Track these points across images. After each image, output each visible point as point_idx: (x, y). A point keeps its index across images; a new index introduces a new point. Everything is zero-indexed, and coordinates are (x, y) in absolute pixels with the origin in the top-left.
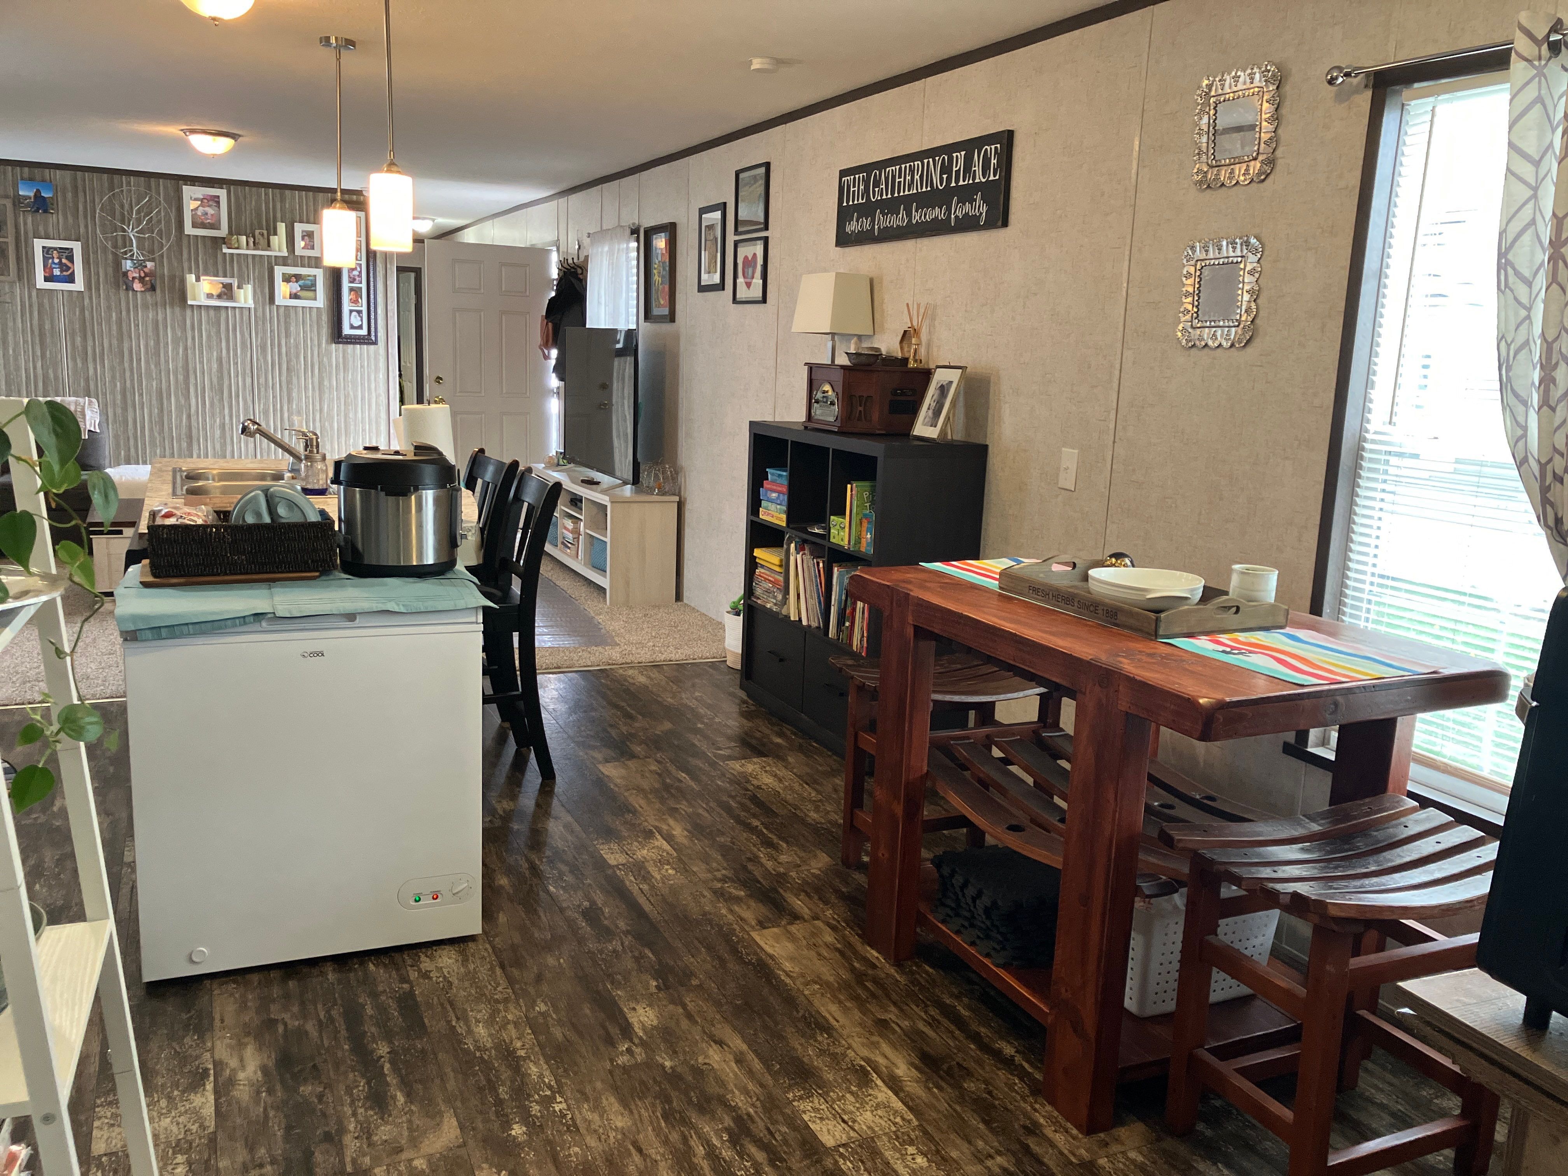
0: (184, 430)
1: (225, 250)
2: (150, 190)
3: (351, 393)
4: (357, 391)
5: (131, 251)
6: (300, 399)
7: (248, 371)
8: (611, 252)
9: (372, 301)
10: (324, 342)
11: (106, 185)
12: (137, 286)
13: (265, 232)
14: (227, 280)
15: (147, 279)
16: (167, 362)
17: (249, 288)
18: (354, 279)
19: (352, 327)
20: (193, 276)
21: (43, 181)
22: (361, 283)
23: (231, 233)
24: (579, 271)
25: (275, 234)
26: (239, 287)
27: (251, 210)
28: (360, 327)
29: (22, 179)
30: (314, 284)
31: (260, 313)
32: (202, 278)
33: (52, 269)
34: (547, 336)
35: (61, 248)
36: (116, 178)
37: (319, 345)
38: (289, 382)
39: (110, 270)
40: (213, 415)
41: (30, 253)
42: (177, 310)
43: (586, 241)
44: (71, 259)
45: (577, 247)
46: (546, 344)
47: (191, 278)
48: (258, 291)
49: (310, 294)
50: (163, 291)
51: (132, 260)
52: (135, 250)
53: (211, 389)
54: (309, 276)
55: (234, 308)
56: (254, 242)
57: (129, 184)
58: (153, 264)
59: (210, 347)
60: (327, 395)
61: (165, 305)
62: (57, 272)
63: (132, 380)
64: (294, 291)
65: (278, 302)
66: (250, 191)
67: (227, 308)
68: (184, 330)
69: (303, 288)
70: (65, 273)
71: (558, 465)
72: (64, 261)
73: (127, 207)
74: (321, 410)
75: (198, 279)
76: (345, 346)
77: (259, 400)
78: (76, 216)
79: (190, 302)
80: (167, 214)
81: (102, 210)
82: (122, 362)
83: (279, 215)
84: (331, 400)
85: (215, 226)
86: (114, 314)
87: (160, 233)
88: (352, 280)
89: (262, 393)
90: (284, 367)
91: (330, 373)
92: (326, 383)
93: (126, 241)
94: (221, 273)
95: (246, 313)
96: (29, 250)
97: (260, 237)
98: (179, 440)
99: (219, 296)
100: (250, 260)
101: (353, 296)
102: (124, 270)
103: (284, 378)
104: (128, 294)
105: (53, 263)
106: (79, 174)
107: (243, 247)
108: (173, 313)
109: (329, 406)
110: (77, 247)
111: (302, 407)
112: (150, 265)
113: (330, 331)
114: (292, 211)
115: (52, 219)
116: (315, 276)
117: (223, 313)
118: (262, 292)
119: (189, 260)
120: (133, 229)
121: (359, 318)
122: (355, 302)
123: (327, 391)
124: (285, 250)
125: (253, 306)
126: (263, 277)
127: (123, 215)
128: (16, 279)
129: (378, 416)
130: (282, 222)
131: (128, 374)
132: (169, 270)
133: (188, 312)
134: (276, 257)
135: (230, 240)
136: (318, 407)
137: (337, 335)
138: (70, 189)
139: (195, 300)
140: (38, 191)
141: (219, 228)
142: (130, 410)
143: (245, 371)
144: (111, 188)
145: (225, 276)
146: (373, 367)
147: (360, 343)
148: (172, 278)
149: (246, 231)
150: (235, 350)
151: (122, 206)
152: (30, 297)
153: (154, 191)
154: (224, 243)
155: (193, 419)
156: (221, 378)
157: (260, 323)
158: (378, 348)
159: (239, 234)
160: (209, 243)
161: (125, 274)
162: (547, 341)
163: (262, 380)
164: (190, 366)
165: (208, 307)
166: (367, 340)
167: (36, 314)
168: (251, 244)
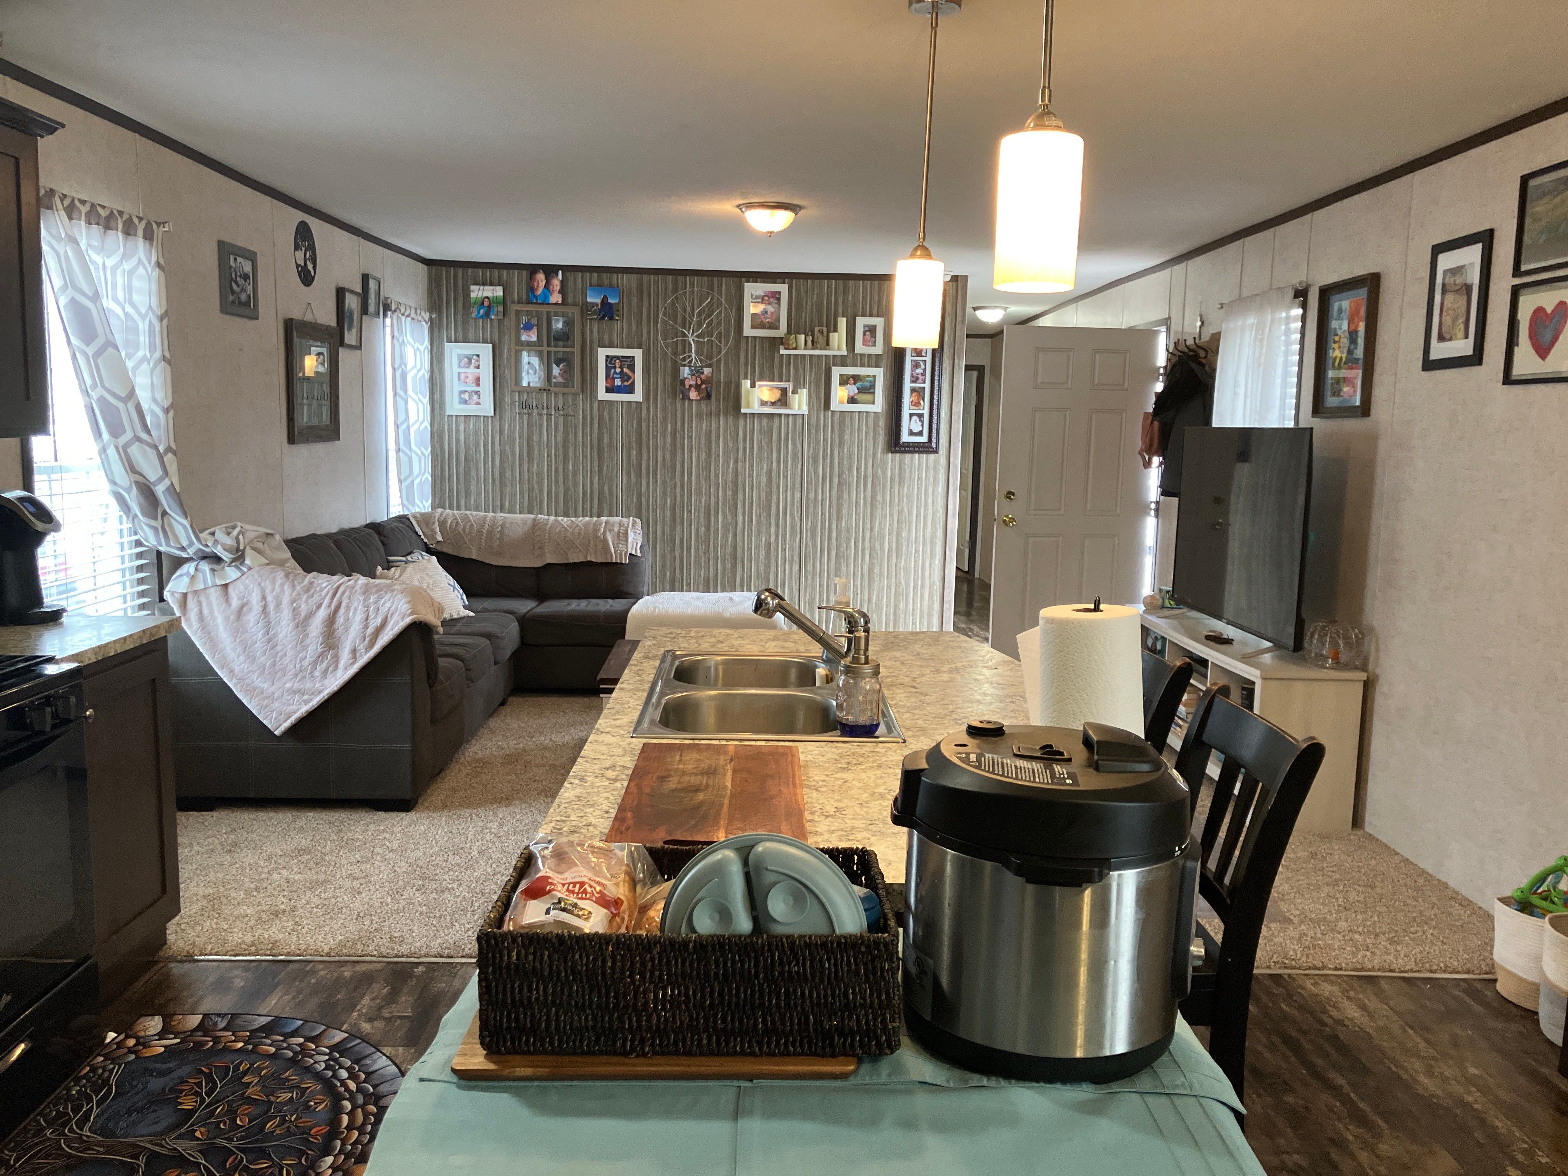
0: (729, 550)
1: (783, 352)
2: (712, 290)
3: (905, 509)
4: (912, 506)
5: (690, 356)
6: (850, 516)
7: (798, 485)
8: (1260, 326)
9: (935, 402)
10: (880, 451)
11: (670, 286)
12: (693, 395)
13: (825, 329)
14: (783, 385)
15: (704, 386)
16: (717, 476)
17: (804, 392)
18: (917, 378)
19: (911, 433)
20: (749, 382)
21: (611, 286)
22: (924, 382)
23: (789, 332)
24: (1202, 354)
25: (835, 330)
26: (794, 392)
27: (812, 305)
28: (920, 434)
29: (591, 286)
30: (873, 386)
31: (813, 421)
32: (757, 383)
33: (613, 379)
34: (1151, 440)
35: (623, 357)
36: (680, 279)
37: (874, 455)
38: (840, 497)
39: (669, 380)
40: (759, 533)
41: (594, 366)
42: (731, 419)
43: (1214, 315)
44: (632, 368)
45: (1199, 324)
46: (1150, 450)
47: (746, 384)
48: (814, 396)
49: (868, 397)
50: (718, 400)
51: (690, 367)
52: (694, 356)
53: (759, 505)
54: (868, 376)
55: (788, 415)
56: (813, 342)
57: (692, 285)
58: (710, 370)
59: (760, 459)
60: (879, 511)
61: (719, 414)
62: (618, 382)
63: (682, 496)
64: (852, 394)
65: (833, 407)
66: (813, 283)
67: (780, 415)
68: (736, 441)
69: (861, 390)
70: (626, 383)
71: (1163, 607)
72: (625, 370)
73: (688, 309)
74: (872, 529)
75: (753, 385)
76: (903, 455)
77: (807, 517)
78: (639, 323)
79: (743, 411)
80: (727, 316)
81: (664, 314)
82: (673, 477)
83: (840, 309)
84: (883, 517)
85: (774, 326)
86: (669, 426)
87: (719, 337)
88: (915, 380)
89: (811, 510)
90: (836, 480)
91: (884, 486)
92: (879, 498)
93: (686, 346)
94: (776, 378)
95: (799, 421)
96: (594, 359)
97: (819, 334)
98: (723, 562)
99: (773, 404)
100: (807, 360)
101: (914, 398)
102: (681, 378)
103: (834, 493)
104: (684, 404)
105: (615, 373)
106: (645, 277)
107: (801, 348)
108: (726, 422)
109: (880, 524)
110: (638, 354)
111: (851, 525)
112: (707, 371)
113: (886, 439)
114: (855, 304)
115: (617, 326)
116: (874, 377)
117: (776, 420)
118: (818, 398)
119: (746, 364)
120: (693, 333)
121: (920, 423)
122: (916, 404)
123: (879, 506)
124: (844, 348)
125: (806, 413)
126: (820, 379)
127: (684, 319)
128: (580, 391)
129: (934, 535)
130: (843, 316)
131: (678, 490)
132: (725, 377)
133: (741, 422)
134: (834, 356)
135: (789, 339)
136: (868, 526)
137: (895, 444)
138: (635, 294)
139: (748, 407)
140: (605, 297)
141: (777, 328)
142: (678, 529)
143: (794, 485)
144: (675, 290)
145: (780, 380)
146: (932, 479)
147: (919, 452)
148: (728, 384)
149: (805, 330)
150: (786, 462)
151: (685, 310)
152: (591, 409)
153: (716, 289)
154: (782, 344)
155: (740, 537)
156: (769, 494)
157: (813, 431)
158: (939, 457)
159: (798, 332)
160: (766, 344)
161: (683, 382)
162: (1151, 445)
163: (812, 496)
164: (740, 479)
165: (760, 415)
166: (927, 448)
167: (596, 426)
168: (809, 343)
